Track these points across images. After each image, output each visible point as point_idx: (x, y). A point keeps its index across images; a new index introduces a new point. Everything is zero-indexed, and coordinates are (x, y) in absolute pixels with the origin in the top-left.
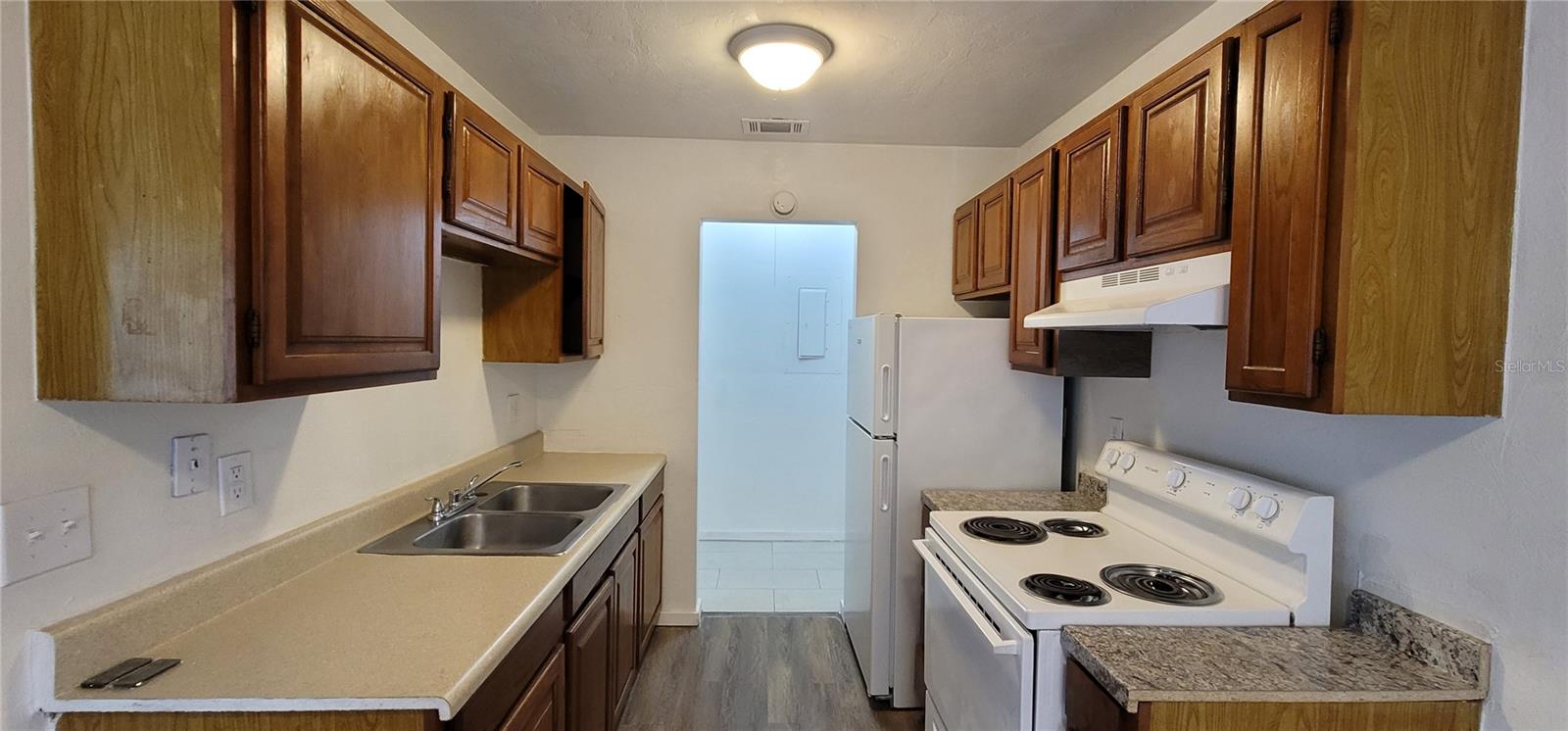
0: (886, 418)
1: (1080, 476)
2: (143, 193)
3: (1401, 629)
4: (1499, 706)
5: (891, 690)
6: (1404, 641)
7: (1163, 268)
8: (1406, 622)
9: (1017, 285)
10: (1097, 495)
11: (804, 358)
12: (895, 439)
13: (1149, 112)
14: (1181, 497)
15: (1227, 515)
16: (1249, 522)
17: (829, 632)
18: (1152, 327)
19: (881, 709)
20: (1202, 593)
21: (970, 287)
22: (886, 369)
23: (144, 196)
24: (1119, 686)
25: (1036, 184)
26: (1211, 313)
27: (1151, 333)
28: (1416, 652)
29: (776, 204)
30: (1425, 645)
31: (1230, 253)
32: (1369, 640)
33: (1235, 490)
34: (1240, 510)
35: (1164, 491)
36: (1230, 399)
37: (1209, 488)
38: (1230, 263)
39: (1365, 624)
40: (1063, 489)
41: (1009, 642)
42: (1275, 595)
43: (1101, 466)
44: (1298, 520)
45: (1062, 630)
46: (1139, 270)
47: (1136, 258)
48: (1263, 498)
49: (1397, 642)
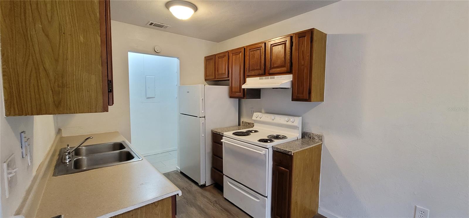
0: (203, 112)
1: (242, 122)
2: (64, 32)
3: (311, 136)
4: (324, 143)
5: (205, 182)
6: (312, 138)
7: (275, 76)
8: (312, 135)
9: (232, 78)
10: (251, 125)
11: (148, 98)
12: (205, 117)
13: (272, 45)
14: (274, 121)
15: (285, 123)
16: (290, 123)
17: (176, 175)
18: (261, 88)
19: (203, 188)
20: (284, 137)
21: (213, 78)
22: (203, 99)
23: (64, 33)
24: (289, 152)
25: (239, 55)
26: (289, 86)
27: (260, 90)
28: (314, 138)
29: (155, 49)
30: (315, 137)
31: (292, 75)
32: (307, 139)
33: (286, 118)
34: (287, 122)
35: (271, 121)
36: (292, 101)
37: (280, 119)
38: (292, 77)
39: (306, 137)
40: (239, 125)
41: (263, 152)
42: (294, 135)
43: (254, 118)
44: (297, 121)
45: (272, 147)
46: (269, 77)
47: (269, 75)
48: (292, 119)
49: (311, 138)
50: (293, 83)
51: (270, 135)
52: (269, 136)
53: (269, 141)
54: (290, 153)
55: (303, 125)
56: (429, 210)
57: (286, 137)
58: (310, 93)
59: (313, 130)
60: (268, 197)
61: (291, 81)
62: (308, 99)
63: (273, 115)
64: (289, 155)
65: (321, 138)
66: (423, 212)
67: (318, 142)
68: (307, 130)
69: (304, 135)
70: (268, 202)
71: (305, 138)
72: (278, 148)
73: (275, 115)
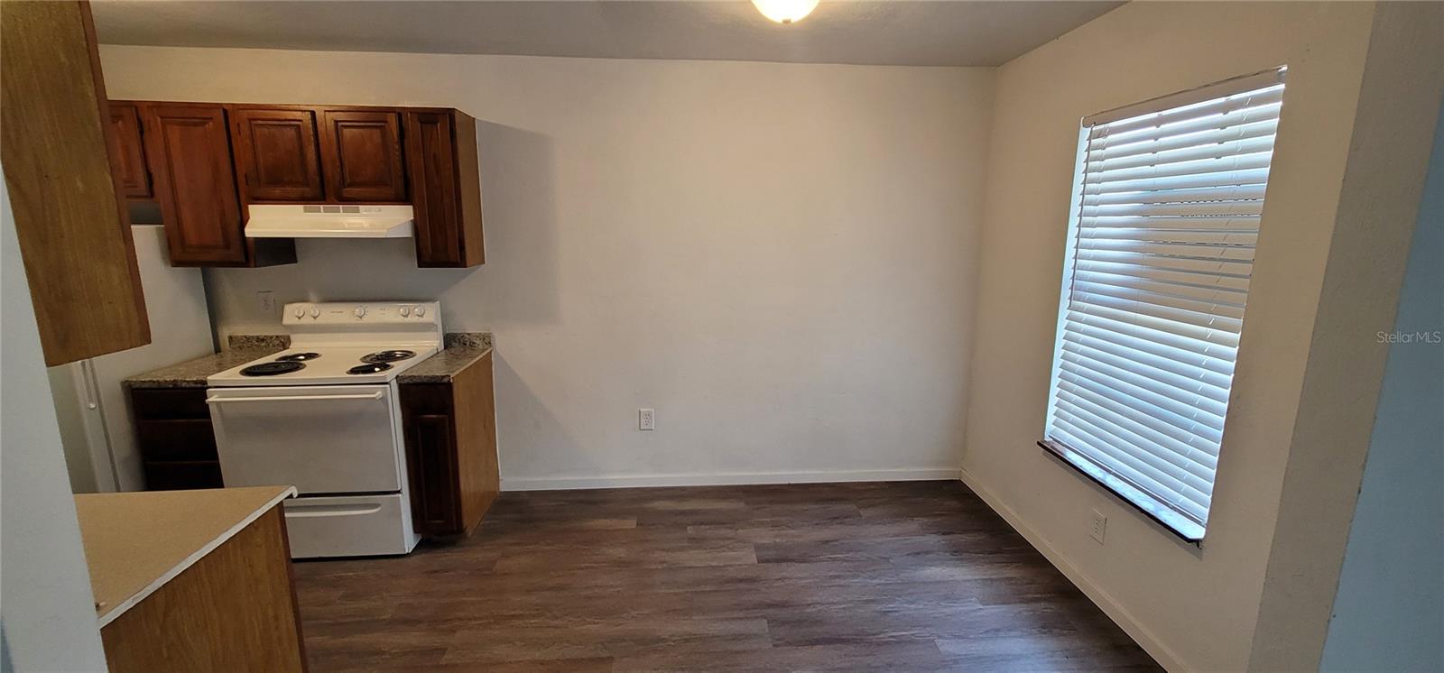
1: (228, 339)
3: (466, 339)
6: (468, 343)
8: (468, 337)
10: (279, 341)
13: (341, 124)
14: (366, 320)
15: (400, 319)
16: (412, 319)
20: (406, 354)
24: (443, 377)
26: (407, 233)
28: (472, 344)
30: (474, 341)
31: (411, 207)
32: (457, 348)
33: (402, 308)
34: (406, 316)
35: (354, 321)
36: (419, 266)
37: (383, 312)
38: (412, 211)
39: (453, 344)
40: (218, 350)
41: (379, 394)
42: (426, 345)
43: (286, 321)
44: (430, 313)
45: (397, 377)
46: (341, 206)
47: (339, 201)
48: (417, 308)
49: (465, 344)
50: (416, 225)
51: (368, 356)
52: (365, 357)
53: (377, 369)
54: (446, 380)
55: (445, 316)
56: (653, 410)
57: (411, 353)
58: (462, 248)
59: (470, 325)
60: (403, 491)
61: (412, 221)
62: (459, 260)
63: (358, 304)
64: (444, 384)
65: (487, 340)
66: (649, 415)
67: (483, 351)
68: (455, 329)
69: (450, 340)
70: (404, 500)
71: (452, 347)
72: (415, 377)
73: (364, 305)
